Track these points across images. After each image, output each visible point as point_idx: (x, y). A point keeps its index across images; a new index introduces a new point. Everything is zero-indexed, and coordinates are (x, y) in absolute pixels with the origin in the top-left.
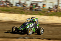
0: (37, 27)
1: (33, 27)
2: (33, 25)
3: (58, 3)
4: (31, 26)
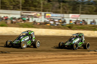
0: (33, 40)
1: (28, 40)
2: (28, 38)
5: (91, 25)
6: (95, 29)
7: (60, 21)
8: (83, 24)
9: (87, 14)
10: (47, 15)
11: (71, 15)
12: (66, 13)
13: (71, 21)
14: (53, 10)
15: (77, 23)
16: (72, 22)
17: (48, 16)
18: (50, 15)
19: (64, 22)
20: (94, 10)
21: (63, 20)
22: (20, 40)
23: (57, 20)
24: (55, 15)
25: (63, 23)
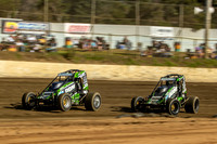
2: (73, 87)
3: (206, 40)
4: (67, 90)
5: (119, 51)
6: (129, 60)
7: (42, 41)
8: (100, 48)
9: (107, 22)
10: (8, 25)
11: (68, 26)
12: (54, 20)
13: (67, 40)
14: (23, 14)
15: (84, 46)
16: (71, 43)
17: (11, 28)
18: (16, 25)
19: (52, 42)
20: (126, 12)
21: (49, 38)
22: (56, 90)
23: (32, 39)
24: (27, 25)
25: (49, 45)
